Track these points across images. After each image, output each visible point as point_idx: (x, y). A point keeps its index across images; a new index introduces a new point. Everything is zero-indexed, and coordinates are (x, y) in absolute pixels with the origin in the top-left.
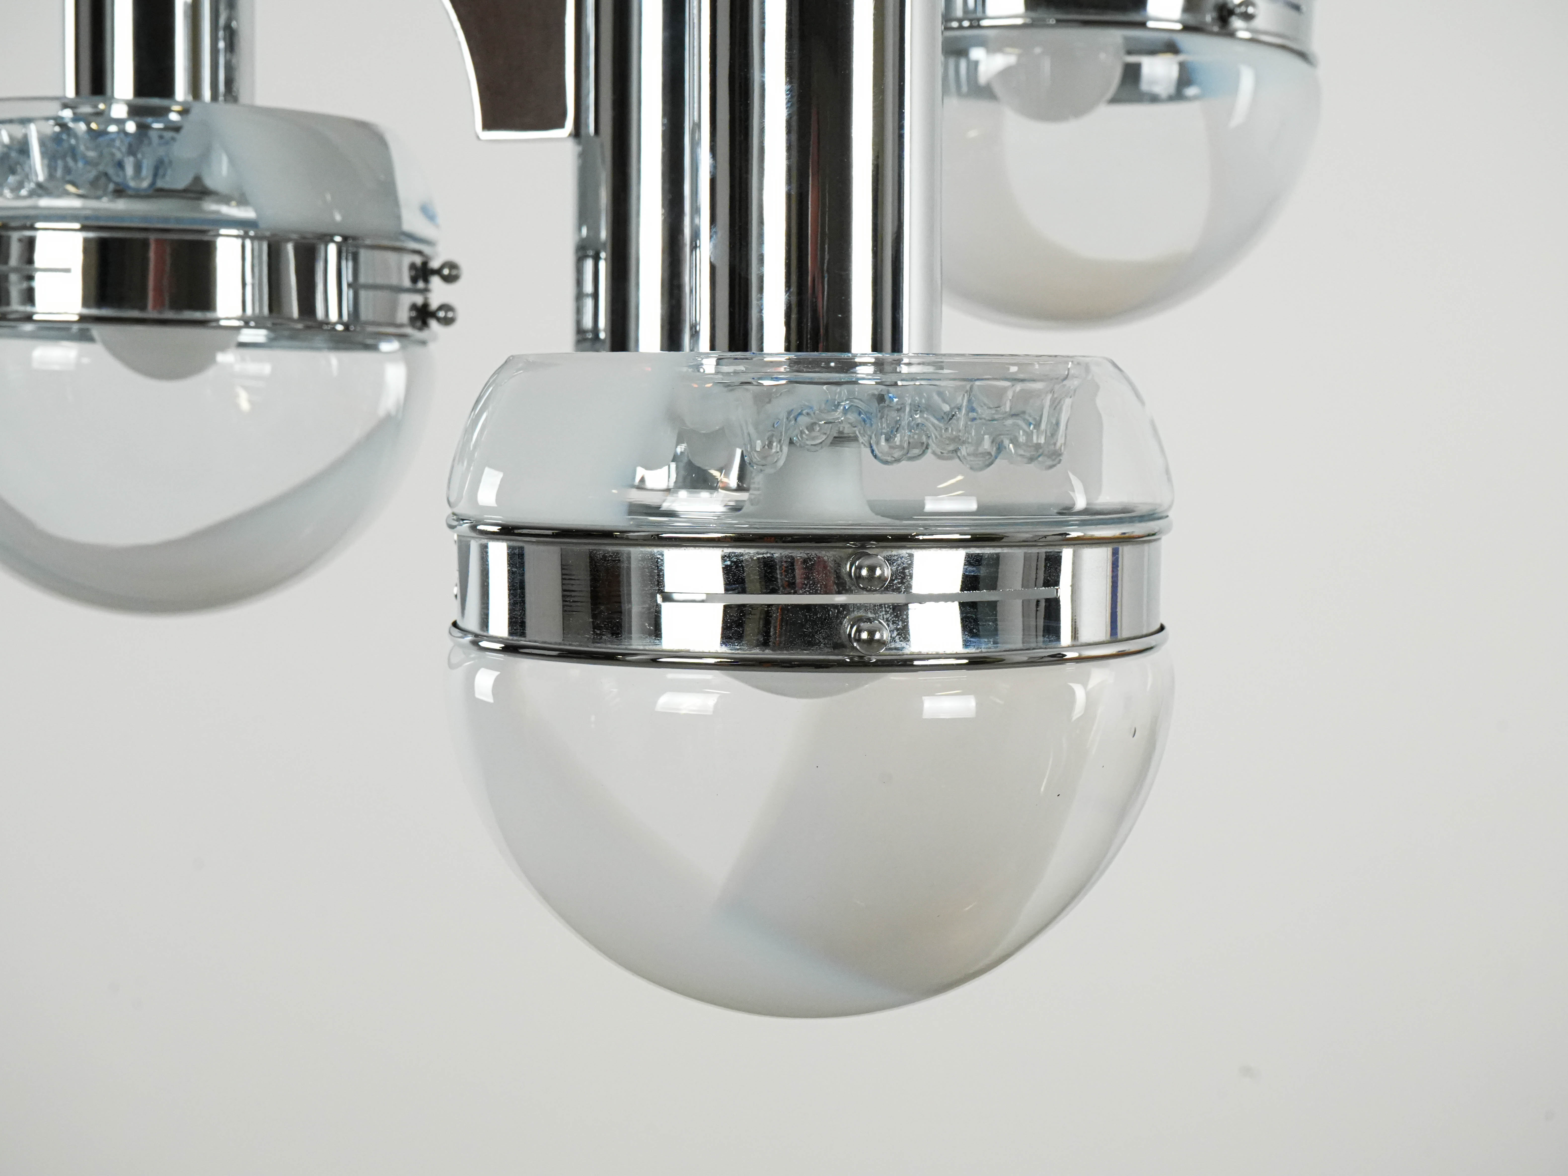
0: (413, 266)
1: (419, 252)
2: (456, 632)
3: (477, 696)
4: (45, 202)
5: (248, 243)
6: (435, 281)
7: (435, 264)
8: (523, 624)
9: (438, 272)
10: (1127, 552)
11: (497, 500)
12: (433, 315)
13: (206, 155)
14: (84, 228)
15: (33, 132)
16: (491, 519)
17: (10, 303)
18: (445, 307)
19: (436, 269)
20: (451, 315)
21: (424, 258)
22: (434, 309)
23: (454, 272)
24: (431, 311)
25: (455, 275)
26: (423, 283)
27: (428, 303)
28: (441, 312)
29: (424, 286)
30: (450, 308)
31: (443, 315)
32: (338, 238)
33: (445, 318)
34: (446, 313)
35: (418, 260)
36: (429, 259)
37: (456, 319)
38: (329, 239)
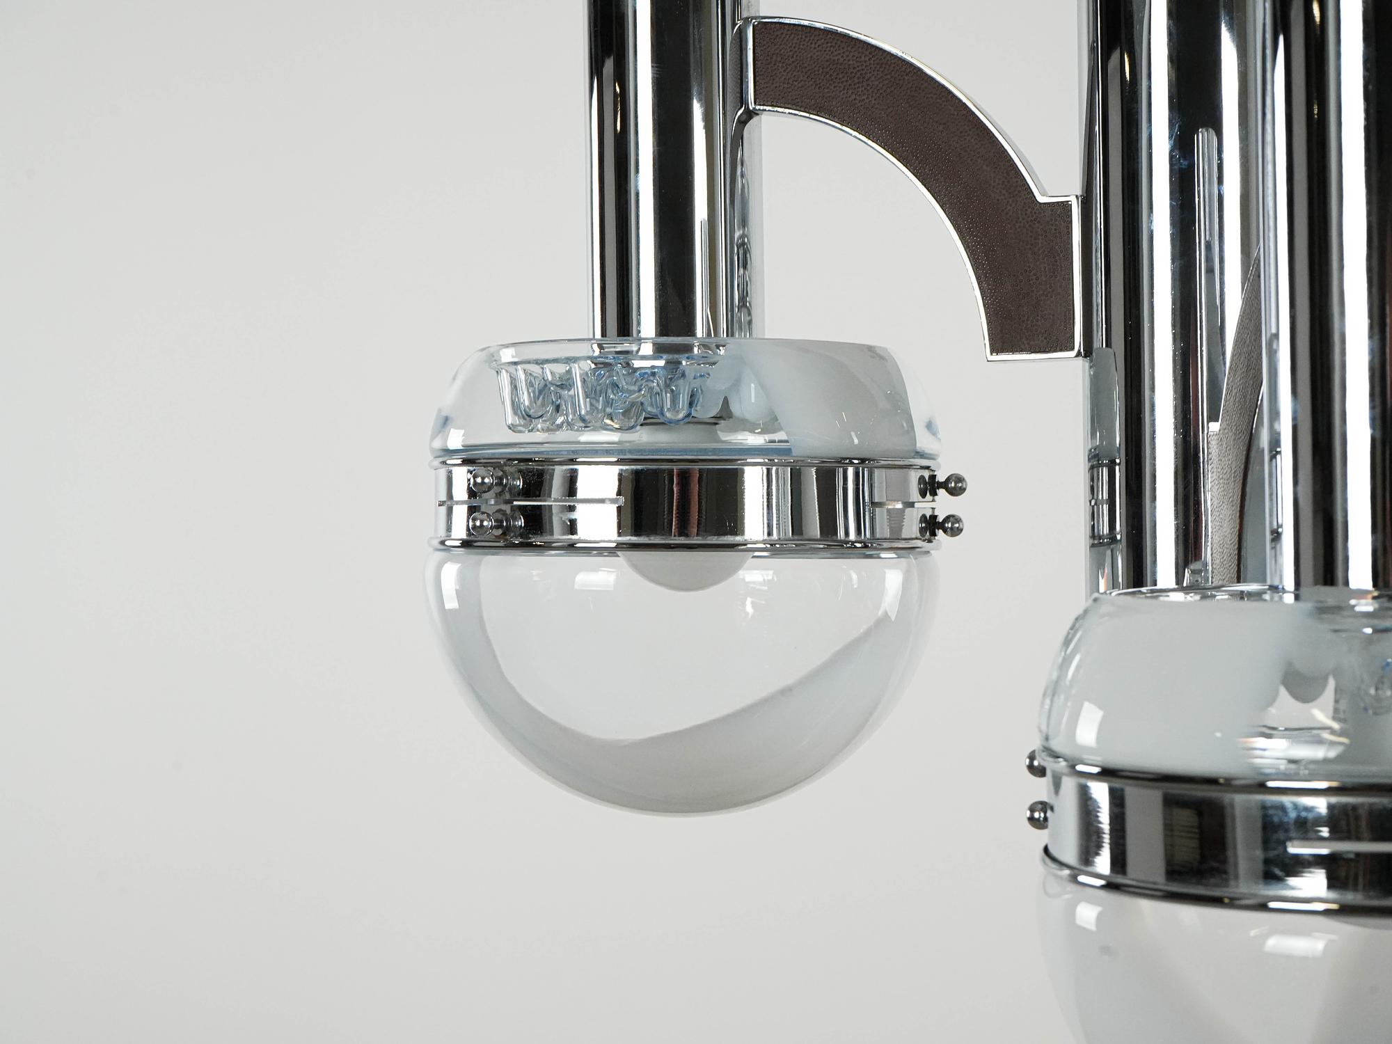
0: (922, 478)
1: (928, 468)
4: (587, 437)
5: (773, 469)
7: (941, 478)
9: (944, 485)
12: (941, 526)
13: (737, 384)
14: (619, 462)
15: (577, 371)
16: (1091, 760)
17: (552, 534)
18: (951, 519)
19: (942, 482)
20: (957, 525)
21: (931, 473)
22: (941, 521)
23: (960, 485)
24: (939, 522)
25: (961, 487)
26: (931, 495)
27: (936, 514)
28: (948, 523)
29: (931, 497)
30: (956, 519)
31: (950, 525)
32: (856, 461)
33: (952, 528)
34: (953, 524)
35: (926, 474)
36: (935, 473)
37: (962, 530)
38: (847, 463)
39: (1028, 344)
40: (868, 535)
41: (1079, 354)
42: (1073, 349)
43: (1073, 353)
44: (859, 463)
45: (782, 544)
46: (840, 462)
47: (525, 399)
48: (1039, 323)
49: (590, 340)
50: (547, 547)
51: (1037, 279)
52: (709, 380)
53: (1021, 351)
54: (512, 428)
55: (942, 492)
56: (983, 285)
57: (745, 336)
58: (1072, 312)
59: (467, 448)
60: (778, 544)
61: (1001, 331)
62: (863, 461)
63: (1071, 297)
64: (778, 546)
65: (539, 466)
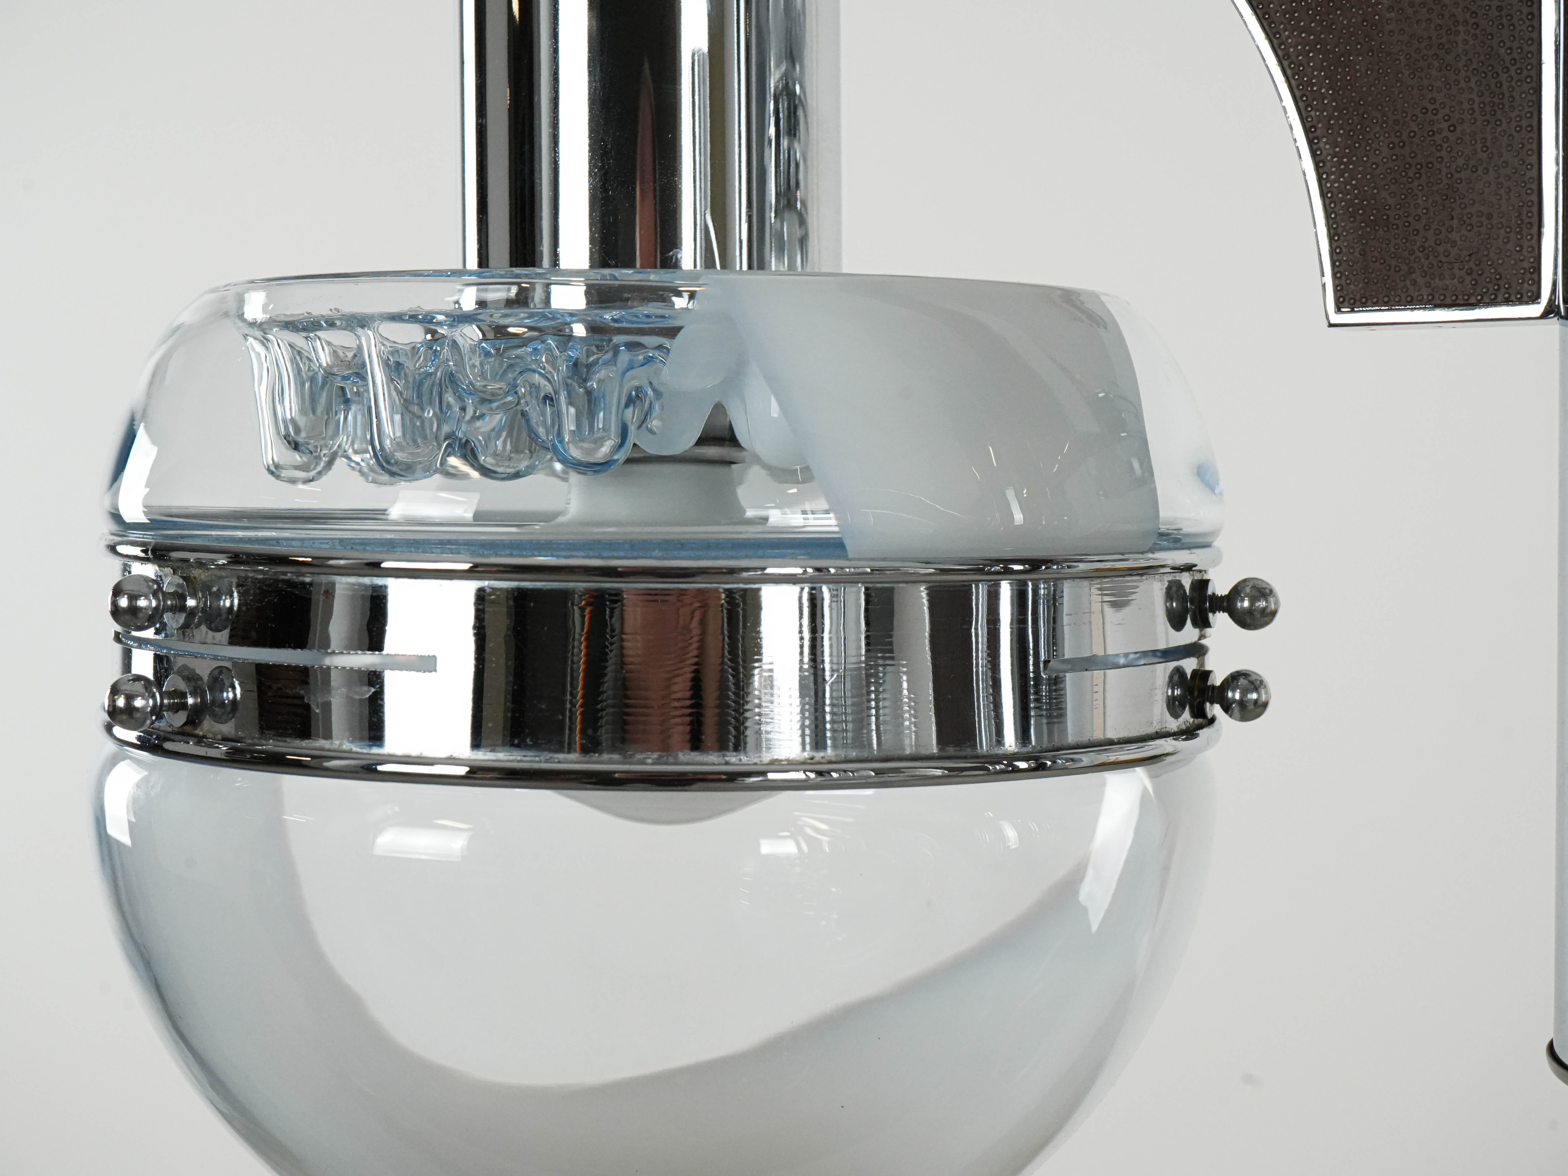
0: (1174, 590)
1: (1188, 566)
6: (1221, 624)
7: (1220, 587)
9: (1226, 604)
12: (1219, 695)
17: (328, 736)
18: (1242, 681)
19: (1222, 598)
20: (1254, 696)
21: (1198, 577)
22: (1218, 683)
23: (1262, 604)
24: (1213, 687)
25: (1264, 609)
26: (1195, 624)
27: (1208, 667)
28: (1234, 691)
29: (1197, 630)
30: (1252, 682)
31: (1237, 696)
33: (1242, 704)
34: (1244, 693)
35: (1186, 580)
36: (1206, 577)
37: (1265, 705)
38: (997, 573)
39: (1428, 285)
41: (1551, 311)
42: (1535, 298)
43: (1536, 310)
46: (980, 571)
48: (1455, 236)
49: (455, 273)
50: (317, 766)
51: (1453, 128)
52: (666, 371)
53: (1410, 303)
54: (275, 471)
55: (1221, 620)
56: (1321, 145)
57: (792, 266)
58: (1535, 209)
60: (836, 771)
61: (1363, 254)
62: (1034, 564)
63: (1535, 172)
64: (835, 775)
65: (303, 575)
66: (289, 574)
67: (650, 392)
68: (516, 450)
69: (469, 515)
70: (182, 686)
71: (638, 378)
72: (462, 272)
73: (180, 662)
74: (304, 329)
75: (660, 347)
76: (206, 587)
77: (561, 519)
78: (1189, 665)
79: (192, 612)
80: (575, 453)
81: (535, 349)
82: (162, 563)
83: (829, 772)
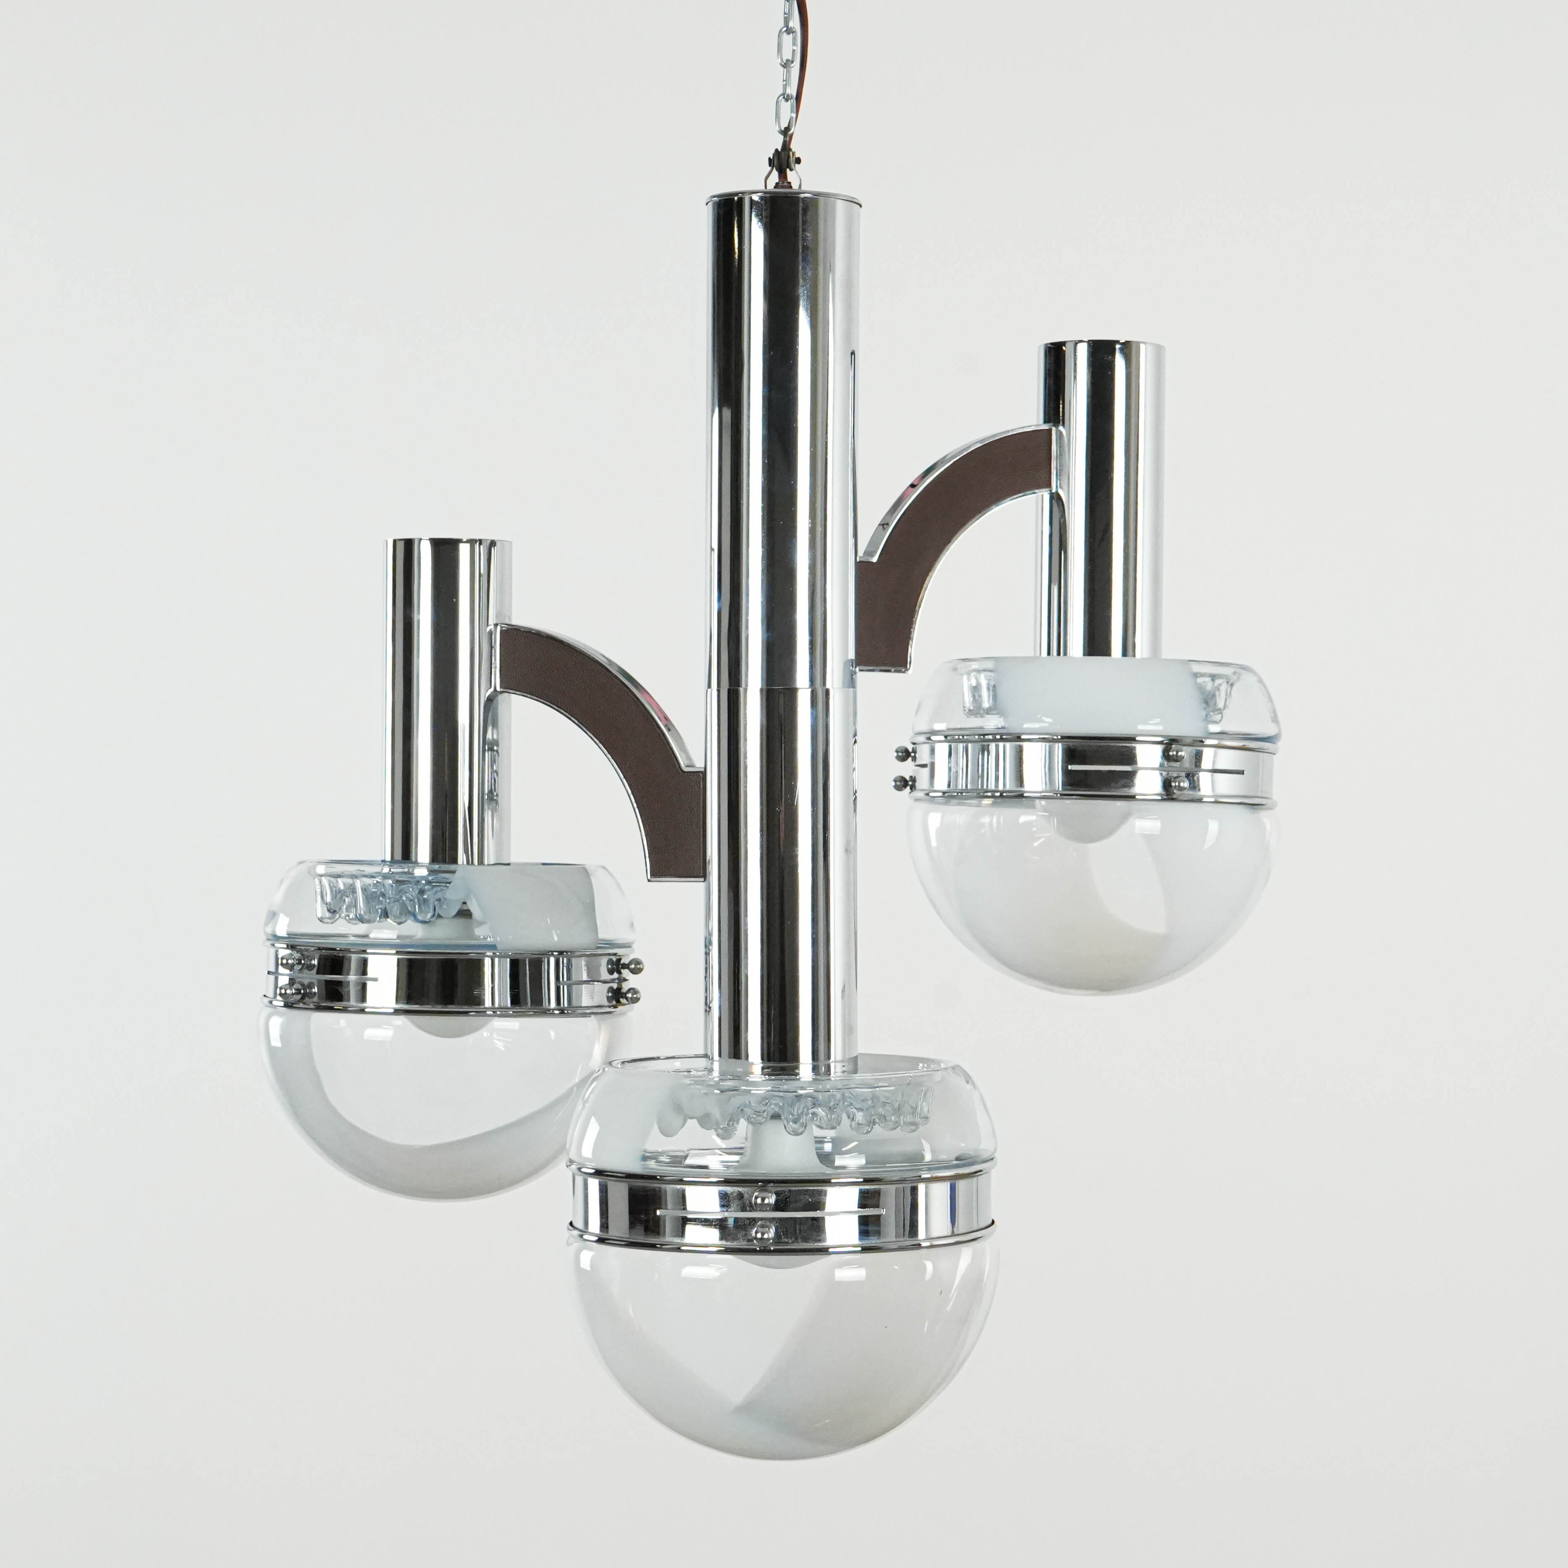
0: (611, 962)
1: (615, 954)
2: (571, 1228)
3: (581, 1266)
5: (496, 960)
6: (625, 973)
8: (607, 1227)
9: (627, 966)
10: (961, 1185)
11: (593, 1153)
12: (625, 995)
14: (398, 953)
16: (589, 1165)
17: (349, 1000)
18: (632, 991)
19: (626, 964)
20: (636, 996)
21: (618, 957)
22: (625, 992)
23: (639, 966)
24: (623, 993)
25: (639, 968)
26: (617, 972)
28: (630, 994)
29: (618, 974)
30: (636, 992)
31: (631, 996)
32: (555, 953)
33: (632, 998)
34: (633, 995)
35: (614, 959)
36: (621, 958)
37: (639, 999)
38: (550, 955)
40: (566, 1005)
44: (558, 955)
45: (502, 1012)
46: (544, 954)
47: (328, 899)
50: (345, 1010)
52: (448, 893)
54: (324, 921)
59: (291, 936)
61: (658, 861)
62: (561, 953)
65: (340, 953)
66: (335, 953)
67: (443, 899)
68: (401, 914)
69: (395, 937)
70: (300, 987)
71: (439, 895)
72: (384, 861)
73: (298, 980)
74: (336, 877)
75: (446, 886)
76: (308, 957)
77: (414, 938)
78: (615, 986)
79: (304, 965)
80: (420, 917)
81: (408, 886)
82: (293, 949)
83: (496, 1012)
